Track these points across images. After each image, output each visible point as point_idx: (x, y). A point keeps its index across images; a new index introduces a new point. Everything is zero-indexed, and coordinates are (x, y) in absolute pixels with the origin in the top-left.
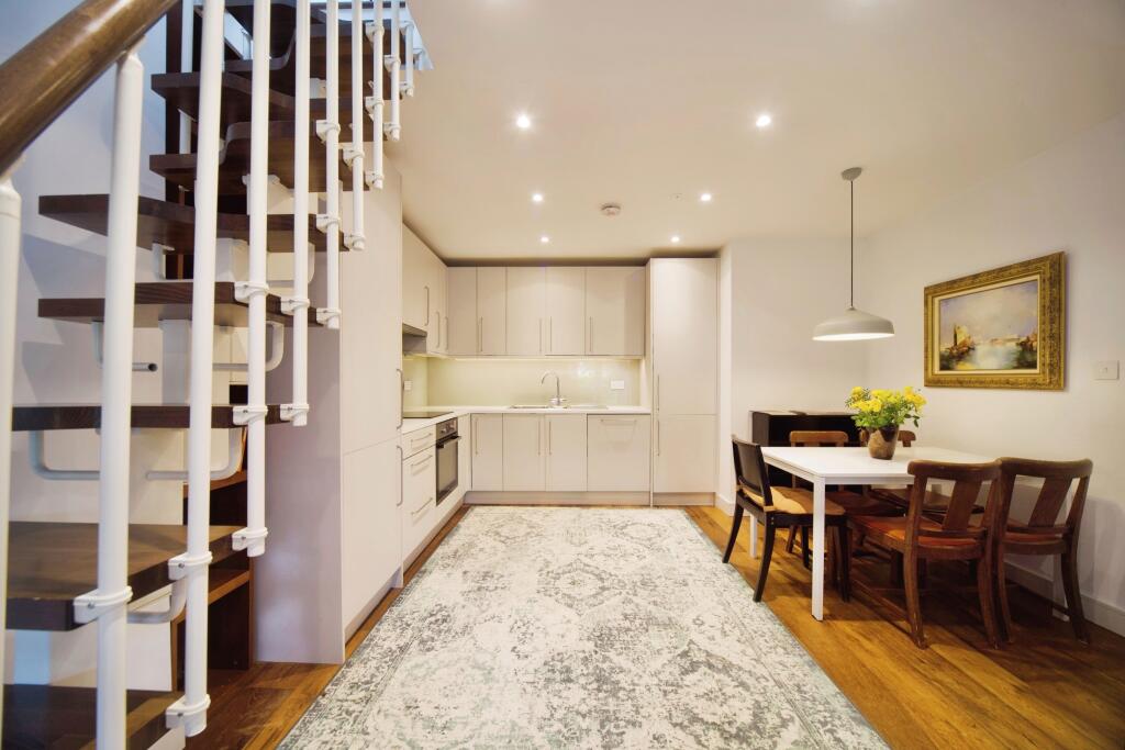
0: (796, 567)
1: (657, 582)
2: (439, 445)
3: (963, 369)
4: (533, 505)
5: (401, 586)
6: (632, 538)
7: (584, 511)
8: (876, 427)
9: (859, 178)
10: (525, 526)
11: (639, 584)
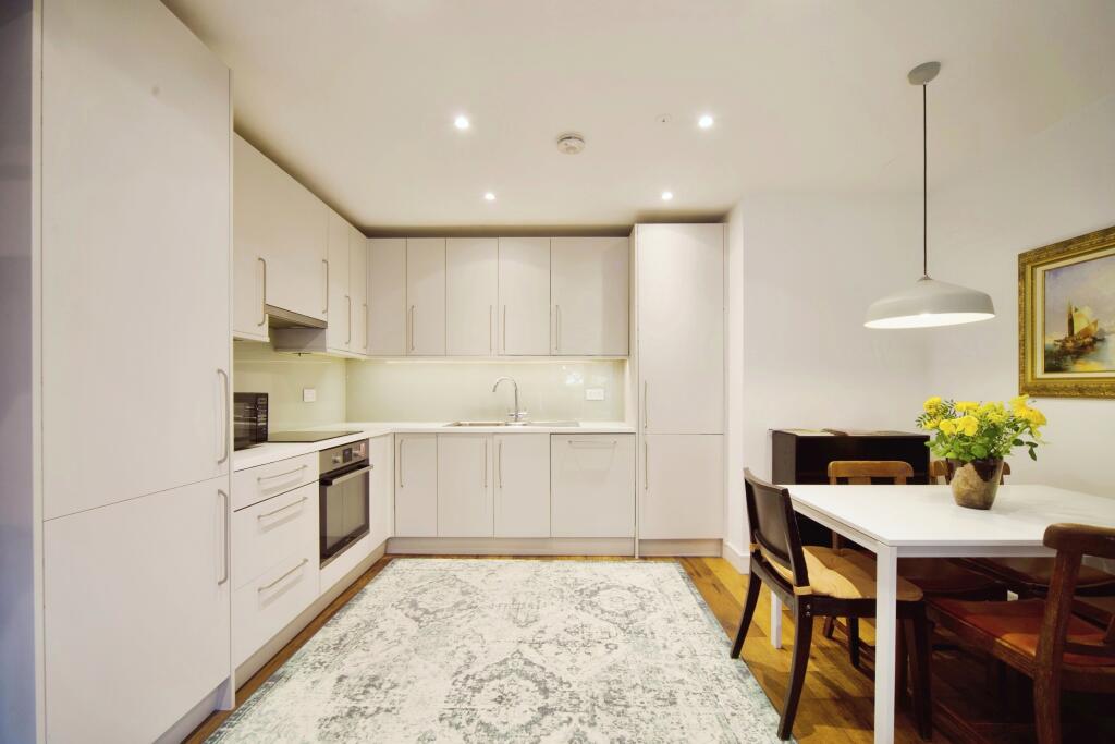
0: (841, 667)
1: (630, 695)
2: (325, 481)
3: (1084, 370)
4: (477, 557)
5: (233, 705)
6: (603, 612)
7: (544, 566)
8: (967, 458)
9: (935, 80)
10: (457, 591)
11: (601, 702)
